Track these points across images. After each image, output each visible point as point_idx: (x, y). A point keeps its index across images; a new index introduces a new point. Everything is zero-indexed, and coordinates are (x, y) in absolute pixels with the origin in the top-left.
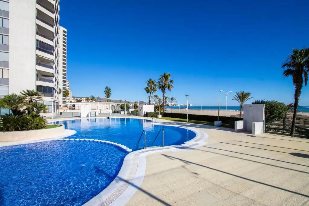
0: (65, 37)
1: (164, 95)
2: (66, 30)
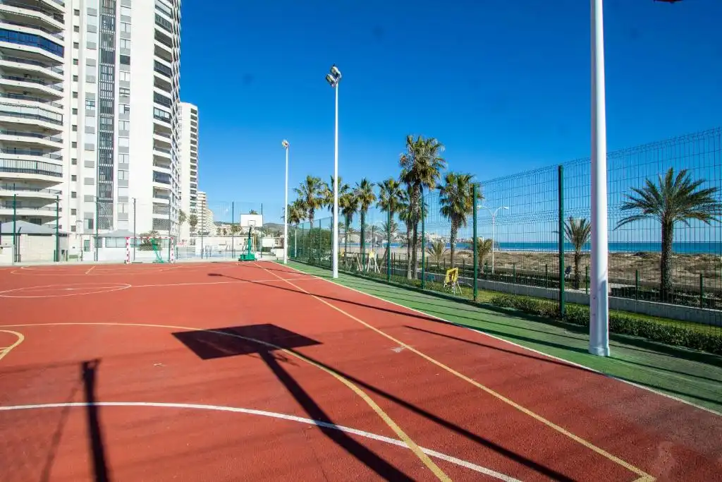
0: (194, 121)
2: (196, 108)
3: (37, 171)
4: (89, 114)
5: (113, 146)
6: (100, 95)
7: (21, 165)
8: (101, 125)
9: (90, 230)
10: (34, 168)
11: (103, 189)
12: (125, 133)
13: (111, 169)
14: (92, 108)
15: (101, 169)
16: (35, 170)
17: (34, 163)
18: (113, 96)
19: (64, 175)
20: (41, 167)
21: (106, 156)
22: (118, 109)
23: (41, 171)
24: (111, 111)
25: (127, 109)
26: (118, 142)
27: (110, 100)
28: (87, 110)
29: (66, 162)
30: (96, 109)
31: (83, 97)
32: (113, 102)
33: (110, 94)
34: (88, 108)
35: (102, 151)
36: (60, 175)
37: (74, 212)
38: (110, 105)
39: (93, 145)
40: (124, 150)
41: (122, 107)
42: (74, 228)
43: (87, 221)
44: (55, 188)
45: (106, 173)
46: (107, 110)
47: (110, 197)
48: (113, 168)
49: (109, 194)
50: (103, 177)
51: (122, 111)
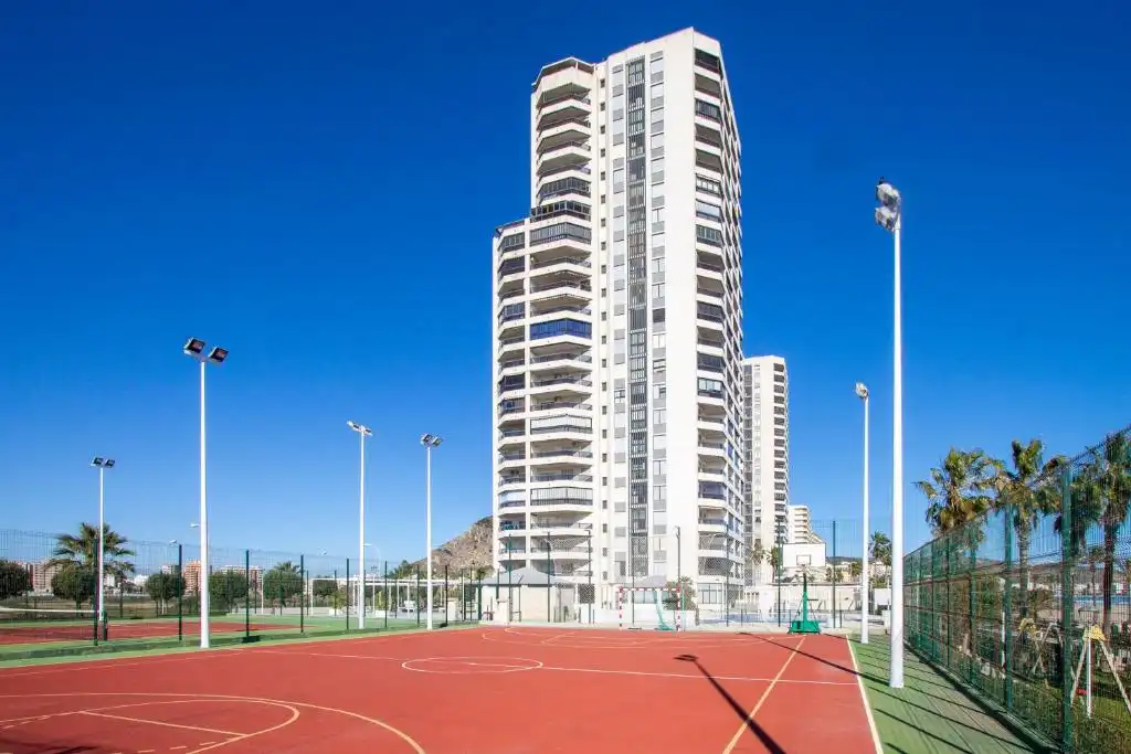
0: (780, 384)
2: (783, 361)
3: (567, 501)
4: (619, 410)
5: (646, 451)
6: (630, 378)
8: (632, 422)
9: (622, 577)
10: (564, 496)
11: (636, 516)
12: (660, 429)
13: (645, 486)
14: (622, 401)
15: (633, 487)
16: (565, 499)
18: (646, 375)
19: (594, 502)
20: (571, 494)
21: (638, 463)
22: (652, 393)
23: (571, 499)
24: (643, 398)
25: (663, 391)
26: (653, 443)
27: (642, 383)
28: (616, 405)
29: (597, 484)
30: (626, 401)
31: (611, 387)
32: (645, 383)
33: (642, 374)
34: (618, 401)
35: (633, 461)
36: (591, 502)
37: (605, 552)
38: (642, 390)
39: (624, 454)
40: (660, 454)
41: (657, 389)
42: (605, 576)
43: (618, 564)
44: (586, 520)
45: (640, 492)
46: (639, 398)
47: (644, 528)
48: (646, 483)
49: (642, 524)
50: (636, 499)
51: (657, 396)
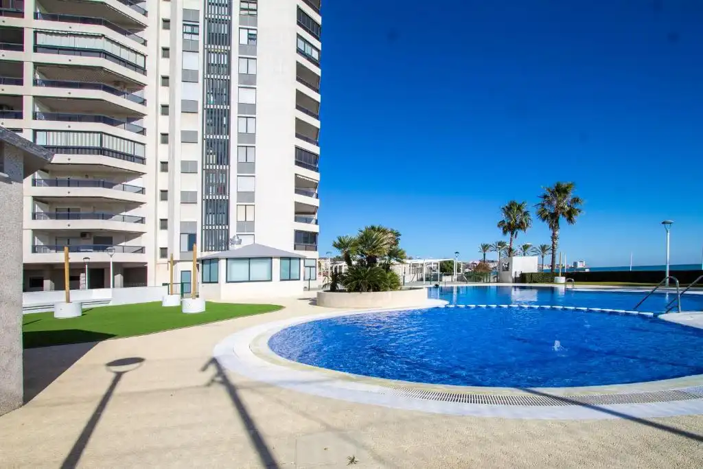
1: (554, 234)
3: (102, 151)
4: (189, 48)
5: (228, 103)
6: (206, 11)
7: (74, 141)
8: (208, 65)
9: (191, 253)
10: (97, 144)
11: (213, 180)
12: (249, 81)
13: (226, 144)
14: (194, 37)
15: (209, 144)
16: (97, 149)
17: (97, 136)
18: (230, 13)
19: (147, 161)
20: (108, 143)
21: (217, 120)
22: (239, 37)
23: (109, 150)
24: (226, 39)
25: (252, 38)
26: (239, 96)
27: (224, 22)
28: (184, 41)
29: (151, 139)
30: (201, 39)
32: (229, 23)
33: (224, 10)
34: (188, 37)
35: (210, 113)
36: (142, 160)
37: (164, 224)
38: (224, 29)
39: (196, 102)
40: (249, 110)
41: (244, 33)
42: (164, 252)
43: (186, 238)
44: (136, 182)
45: (218, 151)
46: (218, 38)
47: (225, 194)
48: (228, 141)
49: (223, 189)
50: (213, 159)
51: (244, 40)
